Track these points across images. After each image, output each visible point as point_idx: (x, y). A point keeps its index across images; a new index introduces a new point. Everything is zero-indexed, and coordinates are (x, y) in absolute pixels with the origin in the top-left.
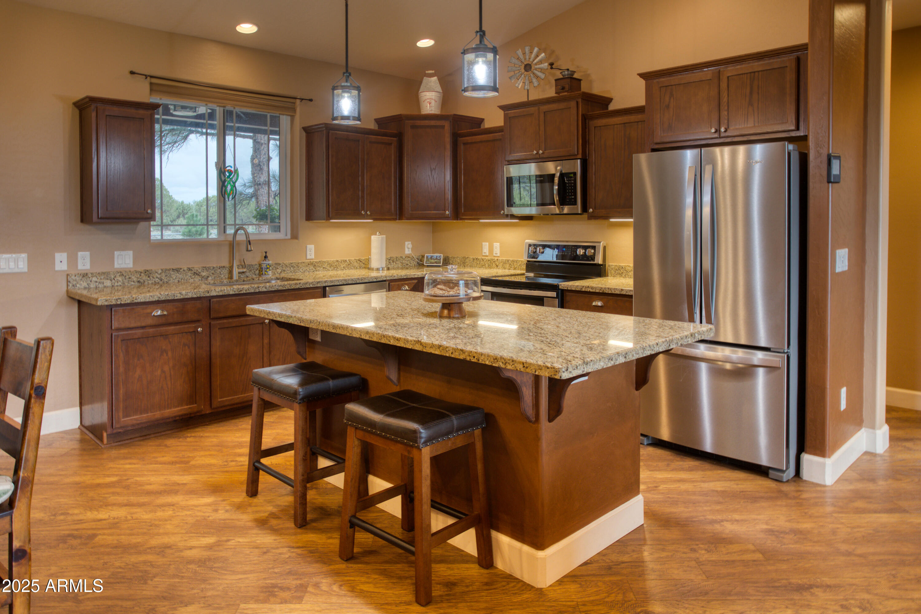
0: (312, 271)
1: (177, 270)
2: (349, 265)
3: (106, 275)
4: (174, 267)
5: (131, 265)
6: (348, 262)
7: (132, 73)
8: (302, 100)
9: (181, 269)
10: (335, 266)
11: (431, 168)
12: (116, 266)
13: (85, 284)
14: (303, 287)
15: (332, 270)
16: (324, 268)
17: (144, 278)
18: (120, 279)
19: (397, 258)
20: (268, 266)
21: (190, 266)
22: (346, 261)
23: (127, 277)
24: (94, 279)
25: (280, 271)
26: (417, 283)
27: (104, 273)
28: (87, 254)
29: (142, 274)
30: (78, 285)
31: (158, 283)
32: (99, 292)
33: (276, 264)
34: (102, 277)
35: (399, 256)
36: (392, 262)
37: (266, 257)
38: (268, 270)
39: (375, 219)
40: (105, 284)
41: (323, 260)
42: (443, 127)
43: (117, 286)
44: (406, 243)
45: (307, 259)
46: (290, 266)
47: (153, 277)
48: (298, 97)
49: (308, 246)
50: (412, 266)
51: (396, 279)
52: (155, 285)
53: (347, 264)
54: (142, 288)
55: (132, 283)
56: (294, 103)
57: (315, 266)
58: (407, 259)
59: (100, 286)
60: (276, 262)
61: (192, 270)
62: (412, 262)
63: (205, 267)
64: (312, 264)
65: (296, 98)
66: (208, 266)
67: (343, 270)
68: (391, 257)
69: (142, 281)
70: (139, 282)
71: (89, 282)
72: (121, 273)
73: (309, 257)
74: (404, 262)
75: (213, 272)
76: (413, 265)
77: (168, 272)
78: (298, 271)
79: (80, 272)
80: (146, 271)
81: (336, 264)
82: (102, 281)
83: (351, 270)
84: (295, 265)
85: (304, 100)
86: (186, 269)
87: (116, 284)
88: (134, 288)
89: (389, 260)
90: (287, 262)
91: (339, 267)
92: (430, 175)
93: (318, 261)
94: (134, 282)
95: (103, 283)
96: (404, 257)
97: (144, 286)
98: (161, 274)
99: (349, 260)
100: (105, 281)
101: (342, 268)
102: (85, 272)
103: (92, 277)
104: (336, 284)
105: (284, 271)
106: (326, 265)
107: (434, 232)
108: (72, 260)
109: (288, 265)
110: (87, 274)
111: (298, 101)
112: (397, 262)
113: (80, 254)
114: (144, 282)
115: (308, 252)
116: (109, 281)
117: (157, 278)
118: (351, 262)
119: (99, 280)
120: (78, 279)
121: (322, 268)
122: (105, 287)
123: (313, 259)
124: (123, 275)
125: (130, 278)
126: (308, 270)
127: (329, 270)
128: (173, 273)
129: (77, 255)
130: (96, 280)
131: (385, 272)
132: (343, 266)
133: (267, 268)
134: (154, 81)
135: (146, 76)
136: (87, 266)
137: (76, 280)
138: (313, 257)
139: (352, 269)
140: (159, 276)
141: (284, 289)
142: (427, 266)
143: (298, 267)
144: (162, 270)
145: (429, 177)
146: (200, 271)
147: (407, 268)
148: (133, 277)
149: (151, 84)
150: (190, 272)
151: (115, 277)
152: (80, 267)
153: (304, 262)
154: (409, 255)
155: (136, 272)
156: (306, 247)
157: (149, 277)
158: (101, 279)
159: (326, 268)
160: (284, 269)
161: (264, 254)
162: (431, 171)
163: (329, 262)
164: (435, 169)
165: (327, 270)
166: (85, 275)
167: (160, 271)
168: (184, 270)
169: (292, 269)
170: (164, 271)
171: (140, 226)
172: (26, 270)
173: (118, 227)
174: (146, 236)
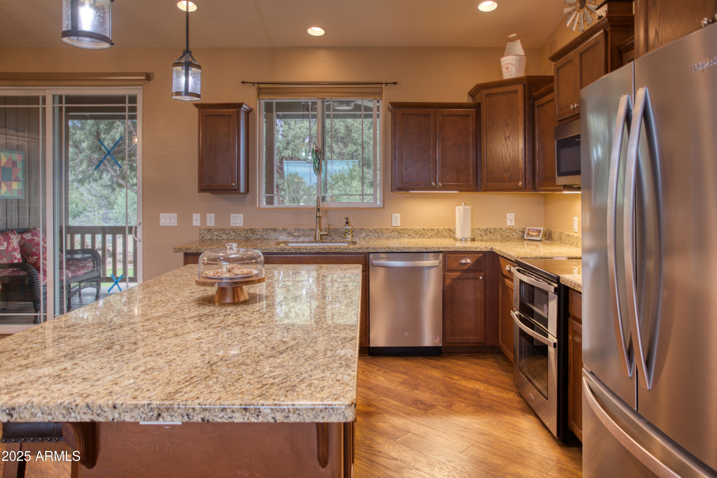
0: (397, 237)
1: (274, 230)
2: (438, 234)
3: (223, 230)
4: (272, 227)
5: (242, 225)
6: (436, 231)
7: (243, 82)
8: (386, 84)
9: (277, 229)
10: (421, 234)
11: (505, 137)
12: (232, 225)
13: (209, 237)
14: (343, 251)
15: (418, 238)
16: (409, 235)
17: (250, 234)
18: (233, 234)
19: (495, 229)
20: (347, 231)
21: (285, 228)
22: (434, 230)
23: (238, 233)
24: (216, 233)
25: (364, 235)
26: (481, 257)
27: (222, 229)
28: (213, 215)
29: (248, 232)
30: (205, 237)
31: (260, 239)
32: (219, 242)
33: (360, 229)
34: (221, 232)
35: (497, 227)
36: (488, 233)
37: (347, 223)
38: (346, 234)
39: (460, 191)
40: (223, 237)
41: (409, 228)
42: (517, 91)
43: (231, 239)
44: (508, 215)
45: (392, 226)
46: (374, 232)
47: (256, 235)
48: (384, 82)
49: (393, 214)
50: (515, 239)
51: (451, 251)
52: (258, 240)
53: (435, 233)
54: (248, 242)
55: (241, 238)
56: (382, 88)
57: (399, 232)
58: (507, 231)
59: (220, 238)
60: (360, 228)
61: (286, 231)
62: (514, 234)
63: (297, 229)
64: (396, 231)
65: (382, 84)
66: (299, 228)
67: (430, 238)
68: (487, 228)
69: (248, 236)
70: (246, 237)
71: (212, 235)
72: (234, 230)
73: (394, 224)
74: (504, 233)
75: (303, 233)
76: (517, 238)
77: (267, 231)
78: (382, 236)
79: (207, 228)
80: (251, 229)
81: (422, 232)
82: (221, 235)
83: (439, 239)
84: (379, 231)
85: (388, 85)
86: (281, 229)
87: (230, 238)
88: (242, 241)
89: (486, 231)
90: (371, 228)
91: (426, 235)
92: (505, 144)
93: (403, 228)
94: (242, 237)
95: (222, 237)
96: (504, 229)
97: (250, 241)
98: (262, 232)
99: (437, 229)
100: (223, 235)
101: (430, 236)
102: (210, 228)
103: (214, 231)
104: (378, 251)
105: (368, 235)
106: (412, 232)
107: (545, 204)
108: (203, 219)
109: (372, 231)
110: (211, 229)
111: (384, 85)
112: (495, 234)
113: (208, 215)
114: (250, 237)
115: (394, 220)
116: (225, 235)
117: (259, 235)
118: (440, 231)
119: (218, 234)
120: (205, 232)
121: (407, 235)
122: (223, 239)
123: (398, 226)
124: (235, 231)
125: (240, 234)
126: (393, 236)
127: (415, 238)
128: (271, 232)
129: (206, 215)
130: (217, 234)
131: (469, 242)
132: (430, 234)
133: (346, 232)
134: (261, 86)
135: (253, 83)
136: (213, 224)
137: (204, 233)
138: (399, 224)
139: (440, 237)
140: (261, 234)
141: (324, 251)
142: (529, 240)
143: (383, 233)
144: (263, 229)
145: (504, 146)
146: (293, 232)
147: (508, 240)
148: (242, 234)
149: (259, 89)
150: (284, 232)
151: (230, 232)
152: (208, 224)
153: (388, 229)
154: (511, 228)
155: (244, 230)
156: (392, 215)
157: (253, 234)
158: (220, 233)
159: (411, 235)
160: (368, 234)
161: (346, 220)
162: (506, 139)
163: (415, 230)
164: (509, 137)
165: (412, 237)
166: (210, 230)
167: (261, 230)
168: (280, 230)
169: (376, 234)
170: (265, 230)
171: (249, 196)
172: (176, 224)
173: (233, 196)
174: (253, 202)
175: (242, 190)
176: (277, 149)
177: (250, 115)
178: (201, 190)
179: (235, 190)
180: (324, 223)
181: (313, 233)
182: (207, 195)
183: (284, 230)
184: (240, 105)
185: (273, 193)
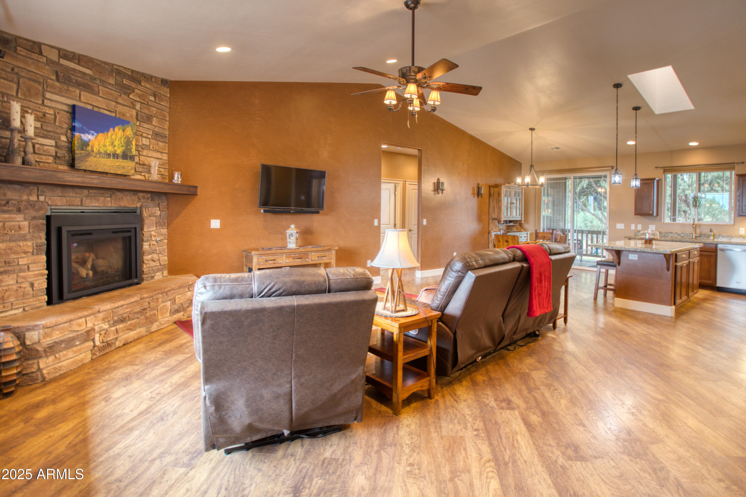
0: (742, 240)
1: (671, 233)
5: (655, 230)
7: (656, 168)
25: (721, 238)
28: (641, 225)
30: (637, 234)
31: (664, 236)
33: (719, 235)
38: (710, 236)
47: (662, 234)
57: (743, 237)
63: (683, 233)
65: (734, 163)
66: (685, 233)
73: (740, 233)
75: (686, 235)
78: (732, 239)
79: (637, 230)
84: (730, 236)
85: (739, 164)
86: (674, 233)
105: (724, 238)
108: (636, 227)
109: (725, 235)
111: (736, 164)
115: (740, 231)
123: (743, 234)
126: (739, 239)
128: (669, 233)
129: (637, 225)
134: (665, 168)
135: (661, 168)
136: (640, 229)
137: (636, 232)
140: (664, 234)
143: (733, 237)
146: (680, 234)
153: (736, 235)
156: (739, 229)
161: (710, 230)
166: (639, 231)
169: (728, 237)
170: (666, 233)
171: (658, 217)
172: (623, 228)
173: (651, 217)
174: (660, 220)
175: (655, 214)
176: (679, 195)
177: (660, 182)
178: (636, 214)
179: (652, 215)
180: (698, 231)
181: (691, 235)
182: (638, 216)
183: (676, 233)
184: (654, 179)
185: (675, 216)
